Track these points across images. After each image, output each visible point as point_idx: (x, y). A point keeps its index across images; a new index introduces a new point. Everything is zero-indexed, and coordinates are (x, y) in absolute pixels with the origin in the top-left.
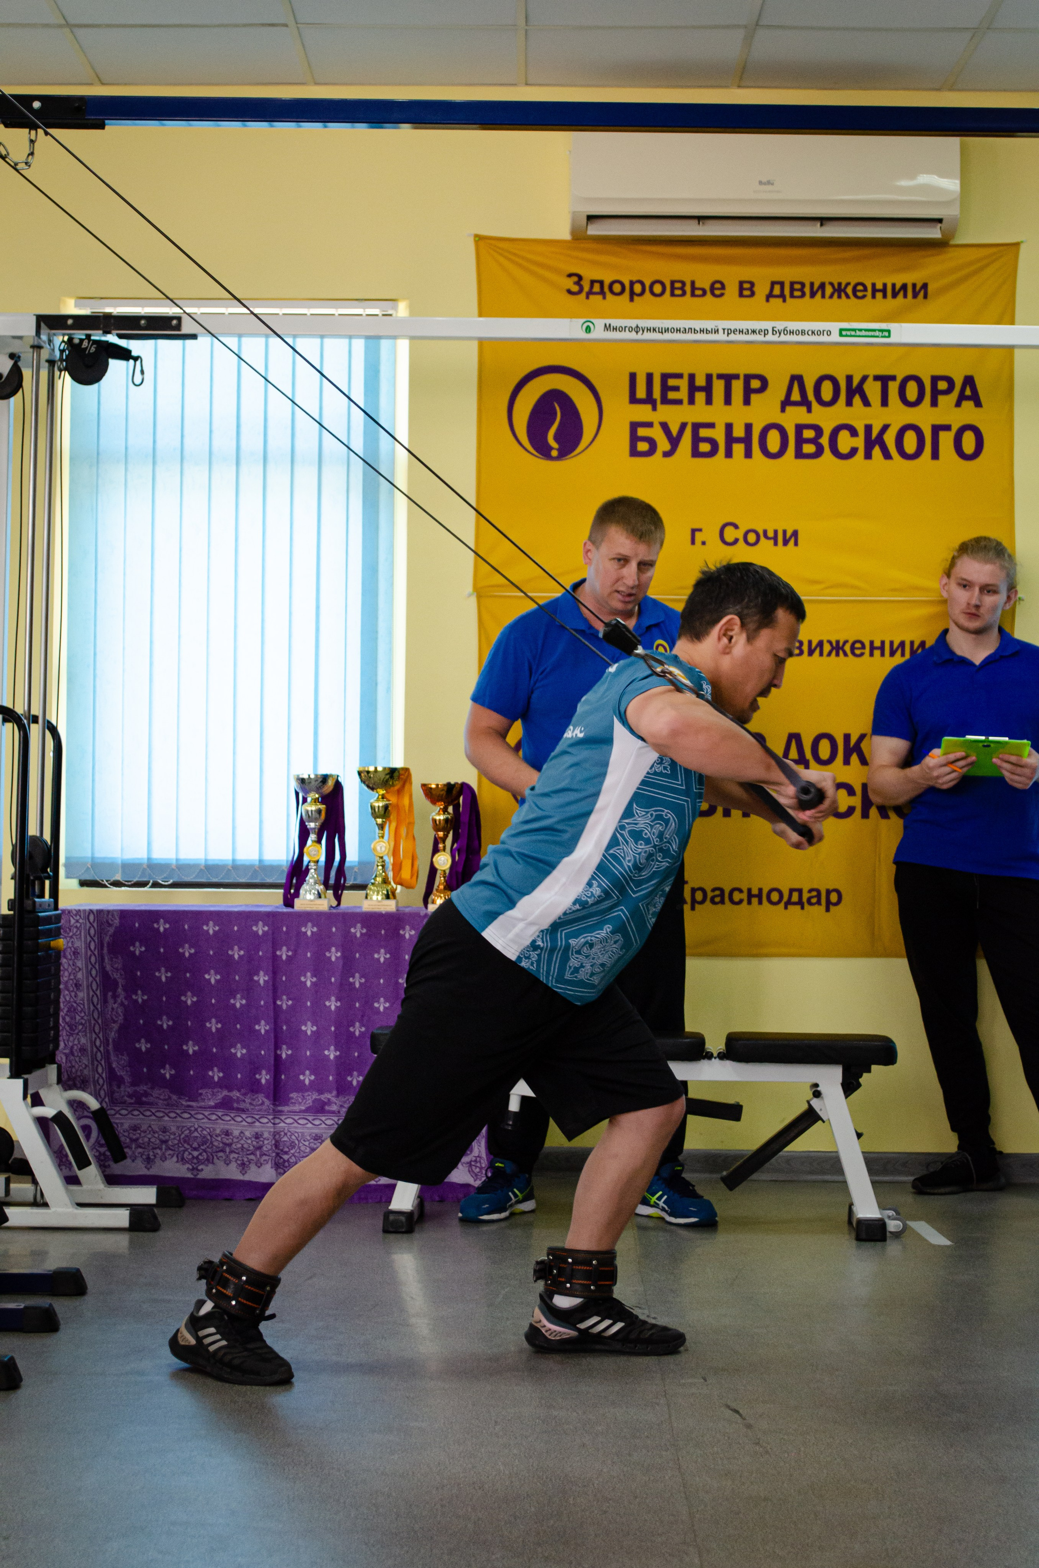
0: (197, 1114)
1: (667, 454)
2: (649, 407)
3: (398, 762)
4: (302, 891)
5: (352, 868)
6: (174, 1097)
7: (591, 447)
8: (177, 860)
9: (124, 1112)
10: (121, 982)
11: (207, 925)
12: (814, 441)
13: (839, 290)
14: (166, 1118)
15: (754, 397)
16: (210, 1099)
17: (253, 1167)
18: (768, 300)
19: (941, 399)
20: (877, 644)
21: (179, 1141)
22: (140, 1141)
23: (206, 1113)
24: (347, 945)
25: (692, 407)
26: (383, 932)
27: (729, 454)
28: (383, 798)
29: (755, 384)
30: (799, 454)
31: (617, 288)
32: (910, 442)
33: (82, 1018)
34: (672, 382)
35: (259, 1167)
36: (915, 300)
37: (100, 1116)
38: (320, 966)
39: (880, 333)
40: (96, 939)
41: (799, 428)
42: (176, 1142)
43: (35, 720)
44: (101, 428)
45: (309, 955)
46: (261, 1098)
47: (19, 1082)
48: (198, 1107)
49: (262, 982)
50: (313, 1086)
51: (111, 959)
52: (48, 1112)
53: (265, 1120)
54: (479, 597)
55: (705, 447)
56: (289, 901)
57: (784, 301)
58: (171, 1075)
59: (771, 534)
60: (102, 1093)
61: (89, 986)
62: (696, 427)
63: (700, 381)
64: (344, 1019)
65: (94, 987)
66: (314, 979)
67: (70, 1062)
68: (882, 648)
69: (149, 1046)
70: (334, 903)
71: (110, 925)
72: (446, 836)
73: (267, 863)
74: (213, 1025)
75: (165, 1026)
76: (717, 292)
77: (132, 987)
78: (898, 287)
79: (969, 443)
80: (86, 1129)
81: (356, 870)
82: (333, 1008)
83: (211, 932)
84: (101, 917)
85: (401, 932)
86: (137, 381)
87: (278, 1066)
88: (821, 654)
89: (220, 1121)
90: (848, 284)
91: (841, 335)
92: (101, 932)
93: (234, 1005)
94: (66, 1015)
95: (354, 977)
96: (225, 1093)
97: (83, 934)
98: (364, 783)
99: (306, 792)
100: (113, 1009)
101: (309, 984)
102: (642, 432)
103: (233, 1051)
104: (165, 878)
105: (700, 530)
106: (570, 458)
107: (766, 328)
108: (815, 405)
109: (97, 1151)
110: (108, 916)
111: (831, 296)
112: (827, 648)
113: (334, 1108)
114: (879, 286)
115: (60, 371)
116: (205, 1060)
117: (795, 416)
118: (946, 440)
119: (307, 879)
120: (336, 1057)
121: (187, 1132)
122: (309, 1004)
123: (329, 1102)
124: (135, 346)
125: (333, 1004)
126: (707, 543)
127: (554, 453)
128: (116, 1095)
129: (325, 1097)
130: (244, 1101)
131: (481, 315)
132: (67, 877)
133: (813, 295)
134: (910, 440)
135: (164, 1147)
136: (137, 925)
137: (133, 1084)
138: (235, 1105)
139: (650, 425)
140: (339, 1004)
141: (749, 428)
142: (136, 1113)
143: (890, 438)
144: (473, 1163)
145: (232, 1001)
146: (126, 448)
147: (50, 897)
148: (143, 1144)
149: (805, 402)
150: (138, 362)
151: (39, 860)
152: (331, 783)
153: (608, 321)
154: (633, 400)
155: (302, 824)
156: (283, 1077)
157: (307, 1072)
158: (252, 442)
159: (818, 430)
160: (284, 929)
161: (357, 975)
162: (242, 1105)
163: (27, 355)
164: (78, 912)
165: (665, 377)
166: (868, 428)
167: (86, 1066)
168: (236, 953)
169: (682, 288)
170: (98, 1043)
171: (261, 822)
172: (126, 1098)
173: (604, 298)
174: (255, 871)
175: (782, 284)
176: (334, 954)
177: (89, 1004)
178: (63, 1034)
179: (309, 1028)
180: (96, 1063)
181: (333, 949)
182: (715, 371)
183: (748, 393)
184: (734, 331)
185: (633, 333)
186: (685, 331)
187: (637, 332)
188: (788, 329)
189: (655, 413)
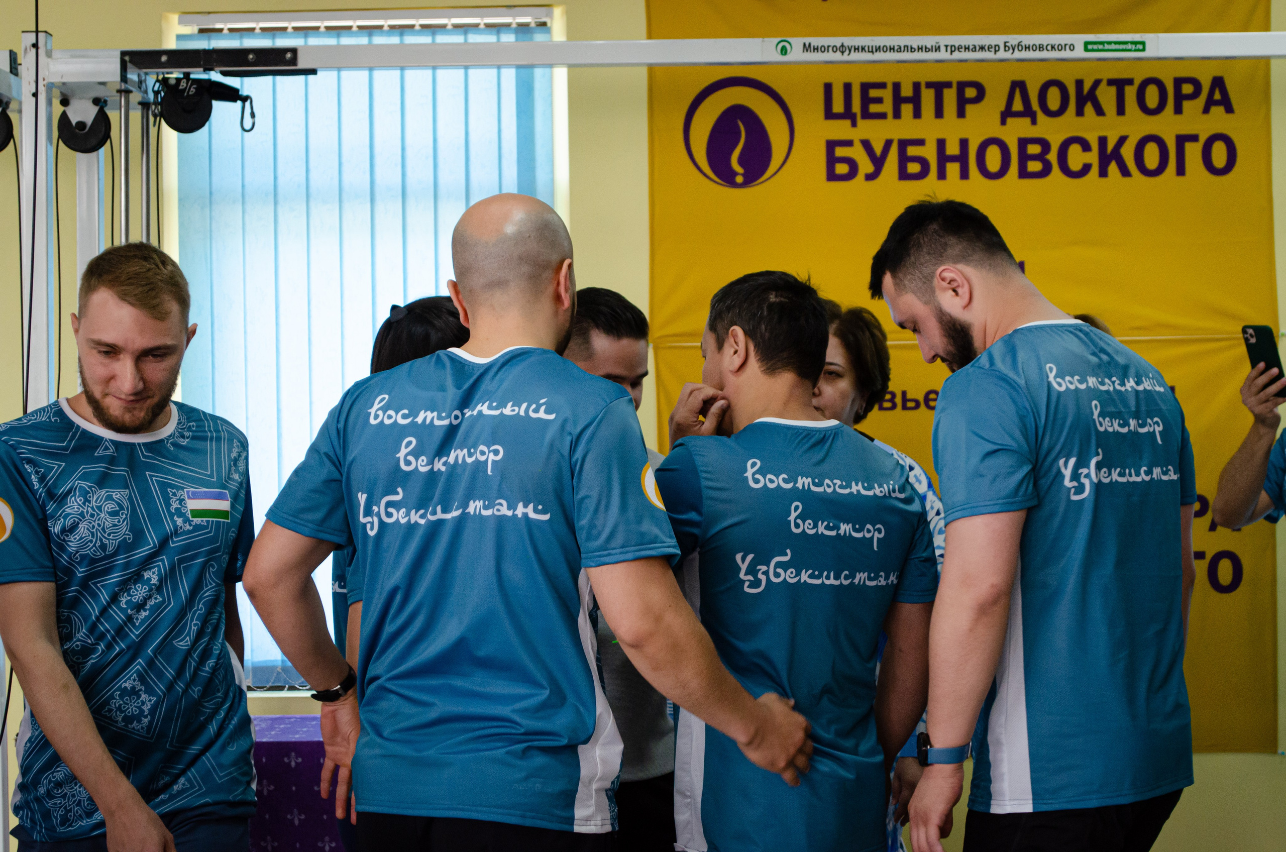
1: (870, 177)
2: (847, 123)
7: (780, 172)
12: (1040, 157)
15: (969, 108)
19: (1186, 104)
25: (897, 121)
27: (942, 175)
29: (971, 93)
30: (1024, 174)
32: (1152, 156)
34: (873, 93)
39: (1133, 47)
41: (1023, 143)
54: (656, 350)
55: (914, 168)
62: (903, 144)
63: (907, 91)
79: (1220, 155)
86: (247, 126)
91: (1086, 50)
102: (840, 152)
106: (758, 184)
107: (996, 43)
108: (1040, 116)
115: (156, 115)
117: (1017, 129)
118: (1193, 151)
124: (244, 85)
127: (739, 179)
131: (650, 36)
134: (1151, 153)
139: (849, 143)
141: (964, 143)
143: (1127, 152)
146: (243, 186)
149: (1028, 112)
150: (248, 104)
153: (807, 40)
154: (829, 114)
158: (388, 175)
159: (1045, 145)
163: (114, 103)
165: (865, 87)
166: (1103, 141)
182: (923, 80)
183: (962, 104)
184: (959, 48)
185: (839, 53)
186: (900, 50)
187: (843, 53)
188: (1023, 44)
189: (854, 129)
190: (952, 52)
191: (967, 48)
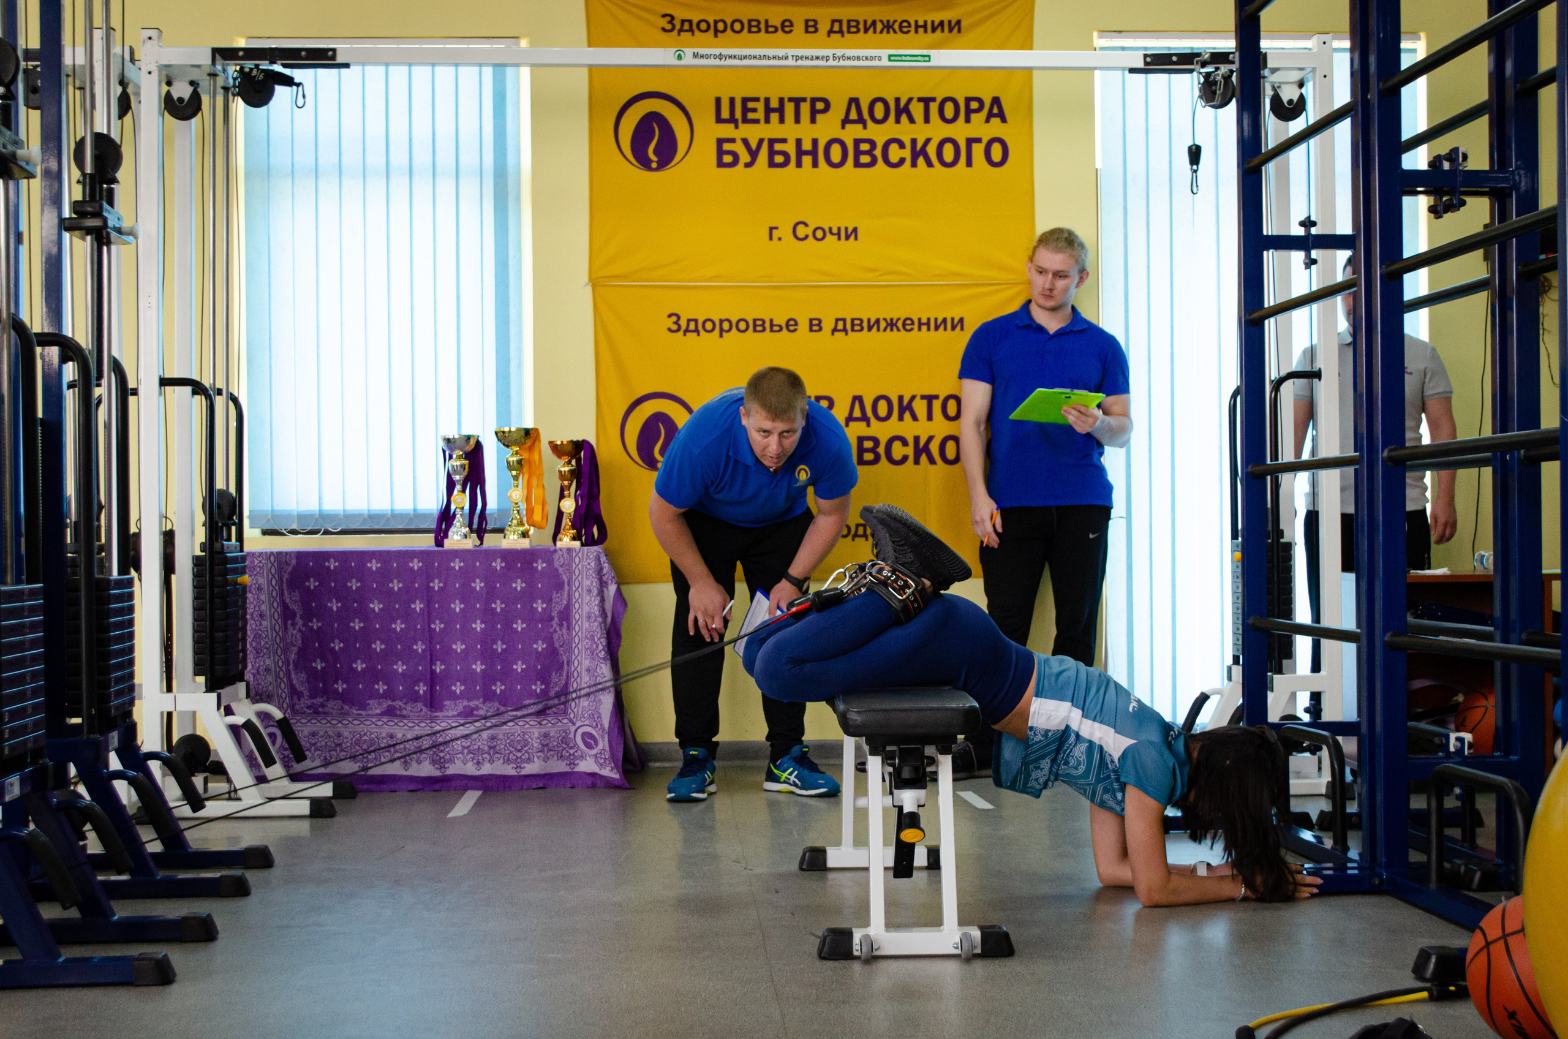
0: (366, 720)
1: (748, 165)
2: (732, 126)
3: (529, 424)
4: (450, 533)
5: (491, 514)
6: (346, 707)
7: (684, 160)
8: (344, 511)
9: (304, 721)
10: (299, 613)
11: (371, 563)
12: (869, 153)
13: (888, 27)
14: (340, 725)
15: (819, 117)
16: (376, 708)
17: (414, 763)
18: (829, 36)
19: (974, 117)
20: (924, 320)
21: (351, 744)
22: (319, 745)
23: (374, 720)
24: (489, 577)
25: (767, 125)
26: (519, 565)
27: (799, 164)
28: (516, 454)
29: (820, 106)
31: (703, 26)
32: (948, 152)
33: (267, 643)
34: (751, 105)
35: (419, 764)
36: (950, 34)
37: (283, 724)
38: (467, 594)
39: (922, 59)
40: (276, 576)
41: (857, 142)
42: (349, 744)
43: (219, 392)
44: (271, 147)
45: (457, 585)
46: (420, 705)
47: (214, 696)
48: (366, 715)
49: (418, 609)
50: (462, 696)
51: (290, 593)
52: (238, 720)
53: (423, 725)
54: (594, 287)
55: (779, 159)
56: (439, 543)
57: (843, 36)
58: (343, 689)
59: (835, 231)
60: (285, 706)
61: (272, 616)
62: (772, 142)
63: (774, 104)
64: (487, 638)
65: (276, 617)
66: (462, 606)
67: (257, 680)
68: (928, 324)
69: (324, 665)
70: (478, 542)
71: (288, 564)
72: (570, 485)
73: (420, 512)
74: (378, 646)
75: (337, 648)
76: (787, 29)
77: (308, 616)
78: (936, 24)
79: (996, 152)
80: (272, 736)
81: (496, 516)
82: (479, 629)
83: (374, 568)
84: (280, 557)
85: (535, 565)
86: (300, 104)
87: (433, 680)
88: (878, 330)
89: (385, 726)
90: (895, 21)
91: (890, 60)
92: (280, 571)
93: (395, 629)
94: (253, 640)
95: (495, 603)
96: (389, 702)
97: (265, 572)
98: (501, 441)
99: (452, 450)
100: (292, 635)
101: (458, 610)
102: (727, 147)
103: (395, 667)
104: (335, 526)
105: (776, 228)
106: (668, 169)
107: (827, 55)
108: (870, 123)
109: (282, 753)
110: (286, 556)
111: (881, 32)
112: (883, 325)
113: (482, 713)
114: (921, 23)
115: (234, 95)
116: (373, 676)
117: (854, 131)
118: (978, 150)
119: (454, 522)
120: (482, 670)
121: (358, 736)
122: (458, 626)
123: (477, 708)
124: (297, 74)
125: (478, 626)
126: (783, 239)
127: (654, 165)
128: (297, 707)
129: (473, 704)
130: (406, 709)
131: (590, 45)
132: (251, 527)
133: (866, 31)
134: (948, 150)
135: (338, 749)
136: (311, 564)
137: (312, 697)
138: (398, 712)
139: (733, 141)
140: (483, 626)
141: (815, 142)
142: (314, 721)
143: (931, 150)
144: (598, 755)
145: (393, 626)
147: (236, 541)
148: (321, 747)
149: (861, 120)
150: (300, 88)
151: (226, 511)
152: (472, 442)
153: (696, 50)
154: (719, 120)
155: (449, 476)
156: (438, 688)
157: (458, 683)
158: (399, 158)
159: (873, 144)
160: (436, 564)
161: (498, 601)
162: (405, 713)
163: (205, 83)
164: (261, 554)
165: (745, 100)
166: (914, 142)
167: (271, 683)
168: (396, 586)
169: (758, 26)
170: (280, 664)
171: (414, 477)
172: (305, 709)
173: (693, 35)
174: (411, 519)
175: (840, 21)
176: (478, 585)
177: (272, 630)
178: (250, 657)
179: (459, 647)
180: (279, 680)
181: (478, 581)
182: (786, 95)
183: (814, 113)
184: (802, 58)
185: (718, 60)
186: (760, 58)
187: (721, 59)
188: (846, 55)
189: (737, 130)
190: (797, 60)
191: (807, 58)
